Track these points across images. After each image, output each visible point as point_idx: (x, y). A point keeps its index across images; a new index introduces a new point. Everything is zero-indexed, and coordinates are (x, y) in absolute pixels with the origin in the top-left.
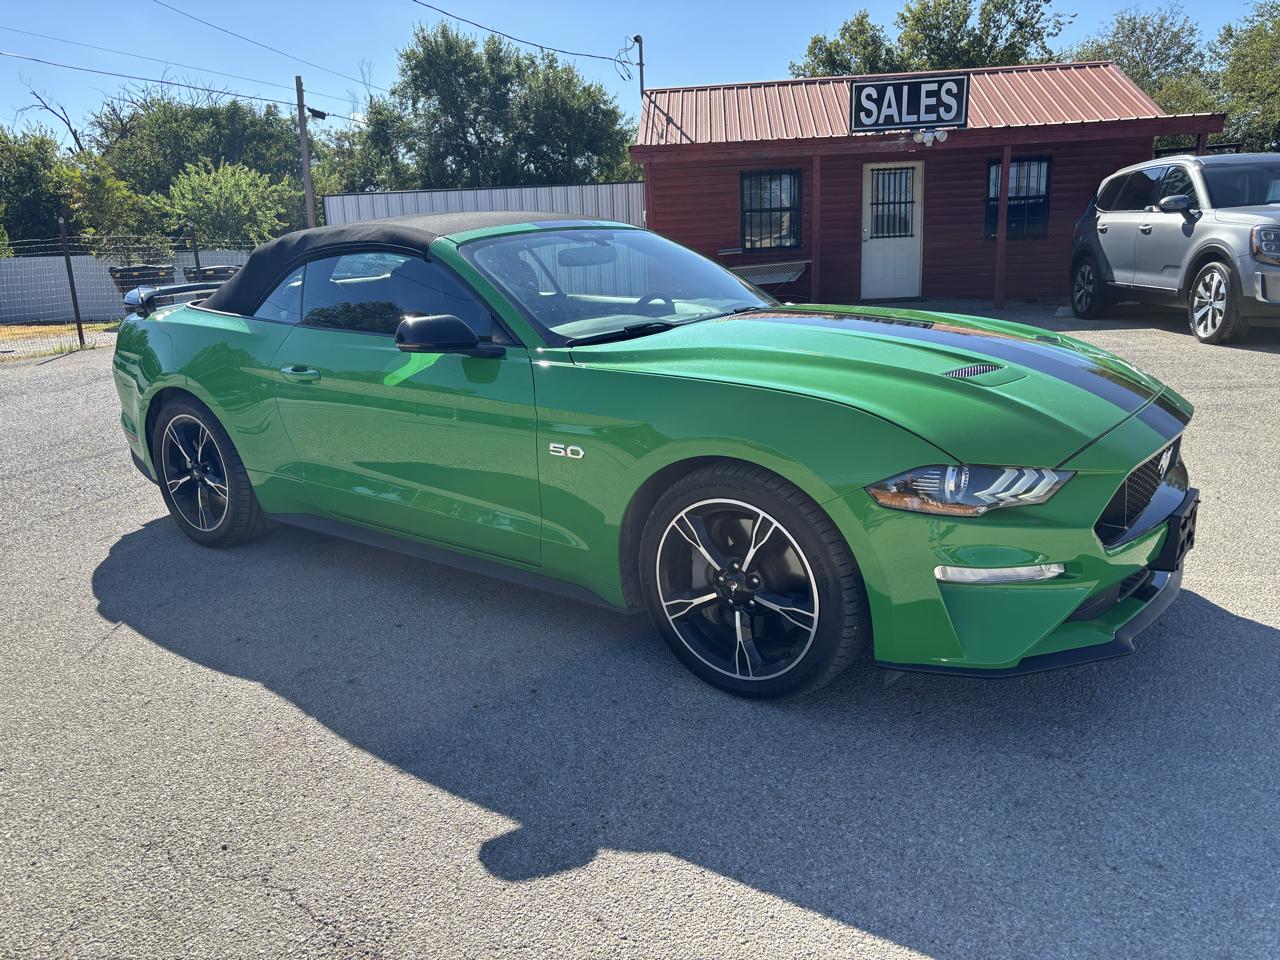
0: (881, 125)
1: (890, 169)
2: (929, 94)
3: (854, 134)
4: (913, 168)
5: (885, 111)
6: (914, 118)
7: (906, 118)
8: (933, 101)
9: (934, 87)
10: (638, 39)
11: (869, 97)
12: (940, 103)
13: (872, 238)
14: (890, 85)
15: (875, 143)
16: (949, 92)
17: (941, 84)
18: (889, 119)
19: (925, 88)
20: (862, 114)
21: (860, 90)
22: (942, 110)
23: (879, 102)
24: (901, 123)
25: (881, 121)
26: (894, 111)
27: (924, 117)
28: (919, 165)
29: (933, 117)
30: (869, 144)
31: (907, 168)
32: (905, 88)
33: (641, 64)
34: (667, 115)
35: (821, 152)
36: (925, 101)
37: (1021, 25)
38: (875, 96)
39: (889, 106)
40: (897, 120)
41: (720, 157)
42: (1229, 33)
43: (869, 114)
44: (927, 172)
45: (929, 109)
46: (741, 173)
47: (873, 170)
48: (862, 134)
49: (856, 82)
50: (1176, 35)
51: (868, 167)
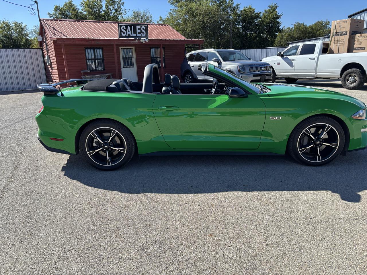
0: (127, 36)
1: (126, 49)
2: (139, 29)
3: (120, 39)
4: (132, 49)
5: (128, 33)
6: (135, 35)
7: (133, 35)
8: (140, 31)
9: (140, 27)
10: (36, 2)
11: (123, 28)
12: (141, 32)
13: (123, 67)
14: (129, 25)
15: (130, 42)
16: (143, 29)
17: (141, 26)
18: (129, 35)
19: (137, 27)
20: (122, 33)
21: (121, 26)
22: (142, 33)
23: (126, 30)
24: (132, 36)
25: (127, 35)
26: (130, 33)
27: (138, 35)
28: (133, 48)
29: (140, 35)
30: (128, 41)
31: (131, 49)
32: (133, 27)
33: (38, 10)
34: (53, 28)
35: (116, 43)
36: (138, 31)
37: (116, 10)
38: (125, 28)
39: (129, 31)
40: (131, 35)
41: (87, 43)
42: (161, 18)
43: (124, 33)
44: (136, 50)
45: (139, 33)
46: (85, 48)
47: (122, 49)
48: (122, 39)
49: (119, 24)
50: (147, 17)
51: (120, 48)
